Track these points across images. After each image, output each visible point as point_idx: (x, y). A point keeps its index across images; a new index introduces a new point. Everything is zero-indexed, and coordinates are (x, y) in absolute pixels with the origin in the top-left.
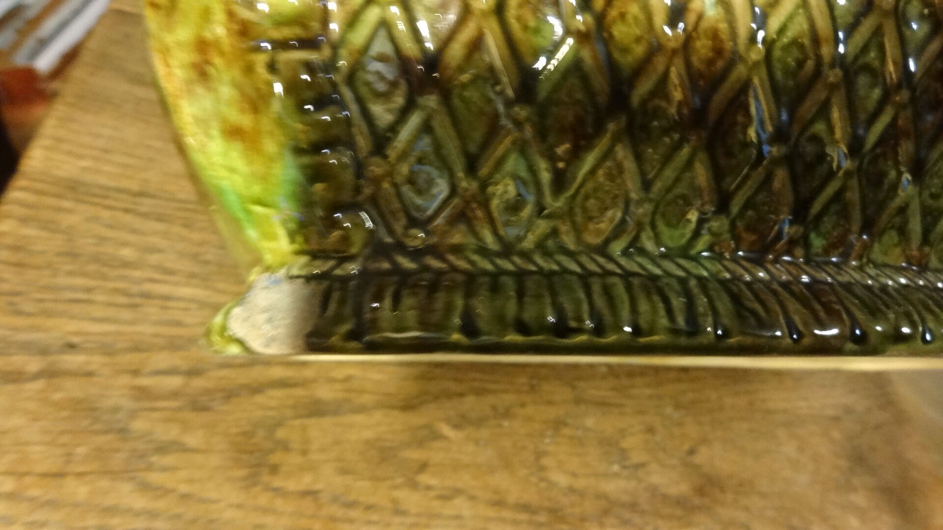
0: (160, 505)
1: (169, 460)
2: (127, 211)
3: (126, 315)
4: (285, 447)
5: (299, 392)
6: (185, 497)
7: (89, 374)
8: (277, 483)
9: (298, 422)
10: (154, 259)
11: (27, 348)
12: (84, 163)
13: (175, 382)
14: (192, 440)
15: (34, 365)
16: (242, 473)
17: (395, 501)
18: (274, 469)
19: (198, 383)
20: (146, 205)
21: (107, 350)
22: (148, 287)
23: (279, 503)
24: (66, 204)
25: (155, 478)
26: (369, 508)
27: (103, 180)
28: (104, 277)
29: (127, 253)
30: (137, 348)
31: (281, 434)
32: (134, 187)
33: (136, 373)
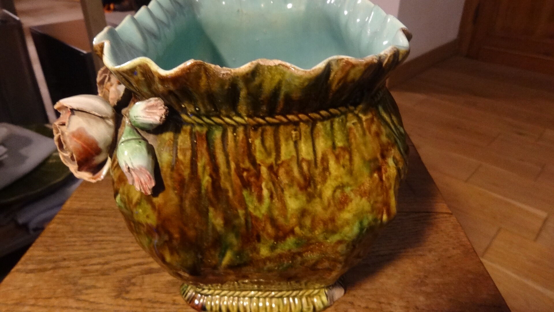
0: (82, 305)
1: (89, 291)
2: (94, 215)
3: (86, 248)
4: (134, 284)
5: (145, 267)
6: (91, 302)
7: (69, 267)
8: (127, 296)
9: (141, 276)
10: (100, 229)
11: (50, 261)
12: (83, 203)
13: (98, 267)
14: (98, 285)
15: (50, 266)
16: (114, 294)
17: (174, 301)
18: (127, 292)
19: (106, 267)
20: (103, 212)
21: (76, 259)
22: (95, 238)
23: (127, 303)
24: (74, 216)
25: (83, 297)
26: (162, 303)
27: (89, 207)
28: (82, 237)
29: (92, 229)
30: (87, 258)
31: (133, 281)
32: (99, 208)
33: (84, 265)
